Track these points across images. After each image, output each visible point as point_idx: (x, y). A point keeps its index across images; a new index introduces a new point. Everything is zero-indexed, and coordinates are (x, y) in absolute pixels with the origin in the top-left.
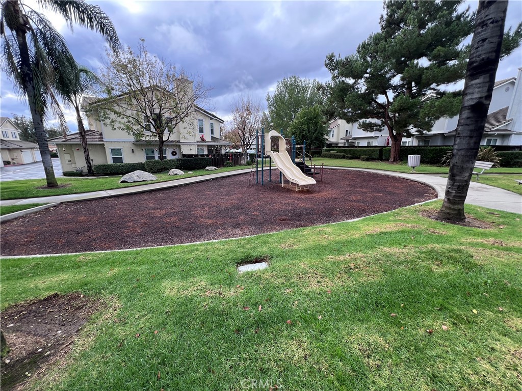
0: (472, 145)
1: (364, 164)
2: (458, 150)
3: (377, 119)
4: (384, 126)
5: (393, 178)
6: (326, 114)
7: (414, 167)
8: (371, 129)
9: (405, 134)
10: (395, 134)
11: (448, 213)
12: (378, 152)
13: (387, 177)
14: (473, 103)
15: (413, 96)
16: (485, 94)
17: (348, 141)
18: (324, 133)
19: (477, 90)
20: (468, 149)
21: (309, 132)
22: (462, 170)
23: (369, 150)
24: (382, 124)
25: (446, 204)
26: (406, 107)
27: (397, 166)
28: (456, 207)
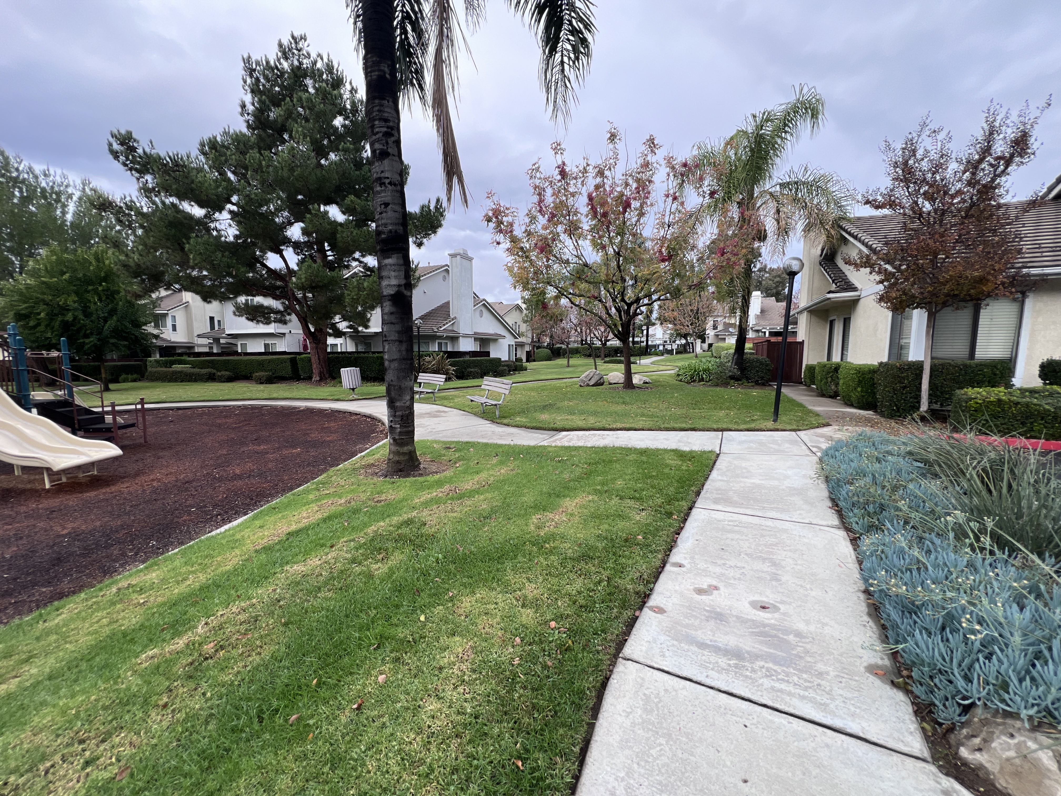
0: (404, 353)
1: (263, 391)
2: (390, 361)
3: (274, 298)
4: (289, 314)
5: (321, 412)
6: (136, 274)
7: (353, 389)
8: (265, 318)
9: (331, 331)
10: (313, 330)
11: (398, 462)
12: (288, 364)
13: (310, 411)
14: (392, 293)
15: (330, 266)
16: (403, 282)
17: (217, 340)
18: (142, 320)
19: (393, 274)
20: (400, 359)
21: (87, 314)
22: (401, 390)
23: (270, 361)
24: (285, 310)
25: (394, 449)
26: (321, 284)
27: (326, 390)
28: (406, 449)
